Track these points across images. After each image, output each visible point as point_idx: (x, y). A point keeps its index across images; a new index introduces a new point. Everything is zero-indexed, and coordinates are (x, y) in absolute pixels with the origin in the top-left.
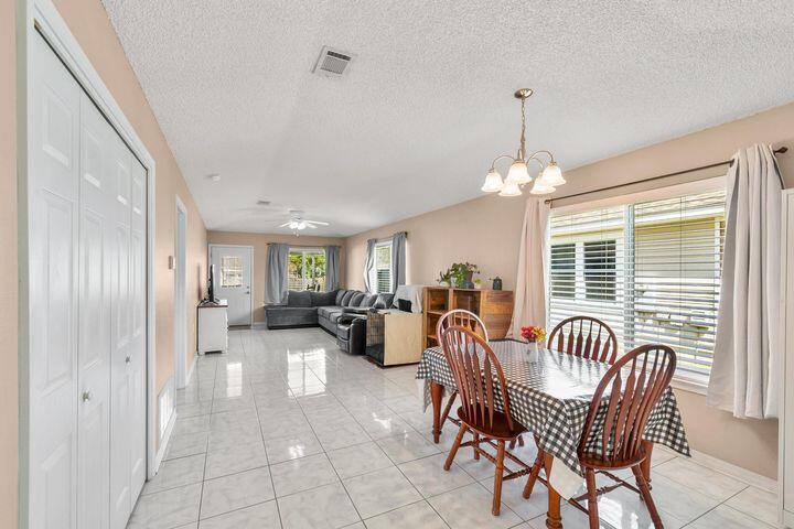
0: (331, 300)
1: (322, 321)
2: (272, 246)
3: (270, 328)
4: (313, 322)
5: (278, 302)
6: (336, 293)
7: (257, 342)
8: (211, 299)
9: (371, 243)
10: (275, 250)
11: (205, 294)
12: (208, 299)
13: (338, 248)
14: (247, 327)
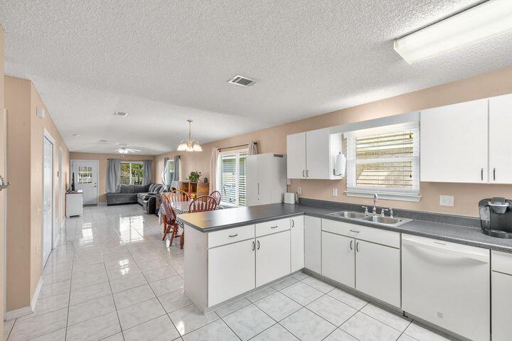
0: (146, 189)
1: (139, 201)
2: (110, 160)
3: (108, 205)
4: (134, 201)
5: (114, 191)
6: (149, 186)
7: (101, 214)
8: (73, 189)
9: (166, 160)
10: (112, 162)
11: (69, 187)
12: (72, 189)
13: (150, 161)
14: (96, 205)
